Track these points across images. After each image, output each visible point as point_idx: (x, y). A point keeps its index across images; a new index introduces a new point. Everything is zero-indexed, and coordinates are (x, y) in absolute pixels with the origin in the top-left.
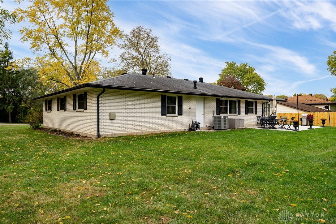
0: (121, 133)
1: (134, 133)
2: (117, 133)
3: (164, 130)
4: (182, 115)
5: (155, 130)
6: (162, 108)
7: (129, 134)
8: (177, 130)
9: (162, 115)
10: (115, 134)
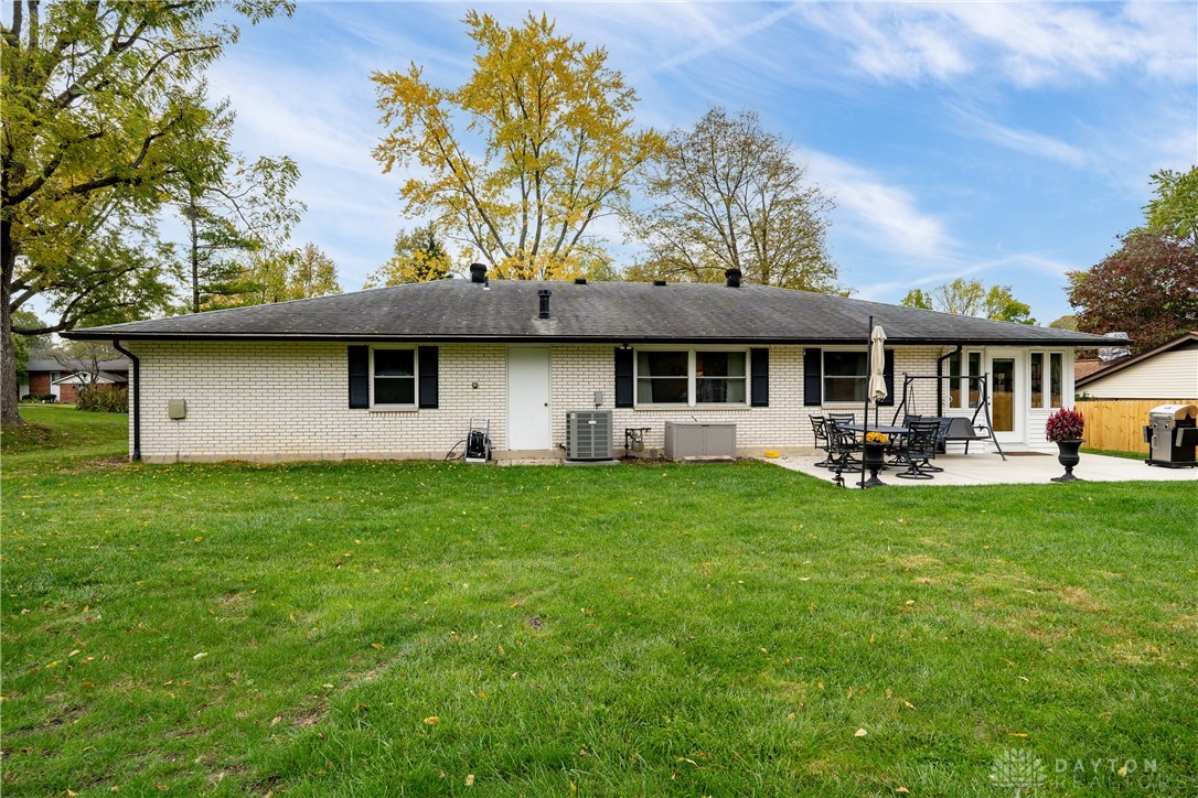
0: (205, 453)
1: (249, 456)
2: (193, 453)
3: (359, 451)
4: (435, 406)
5: (324, 452)
6: (350, 385)
7: (230, 458)
8: (414, 454)
9: (352, 406)
10: (186, 456)
